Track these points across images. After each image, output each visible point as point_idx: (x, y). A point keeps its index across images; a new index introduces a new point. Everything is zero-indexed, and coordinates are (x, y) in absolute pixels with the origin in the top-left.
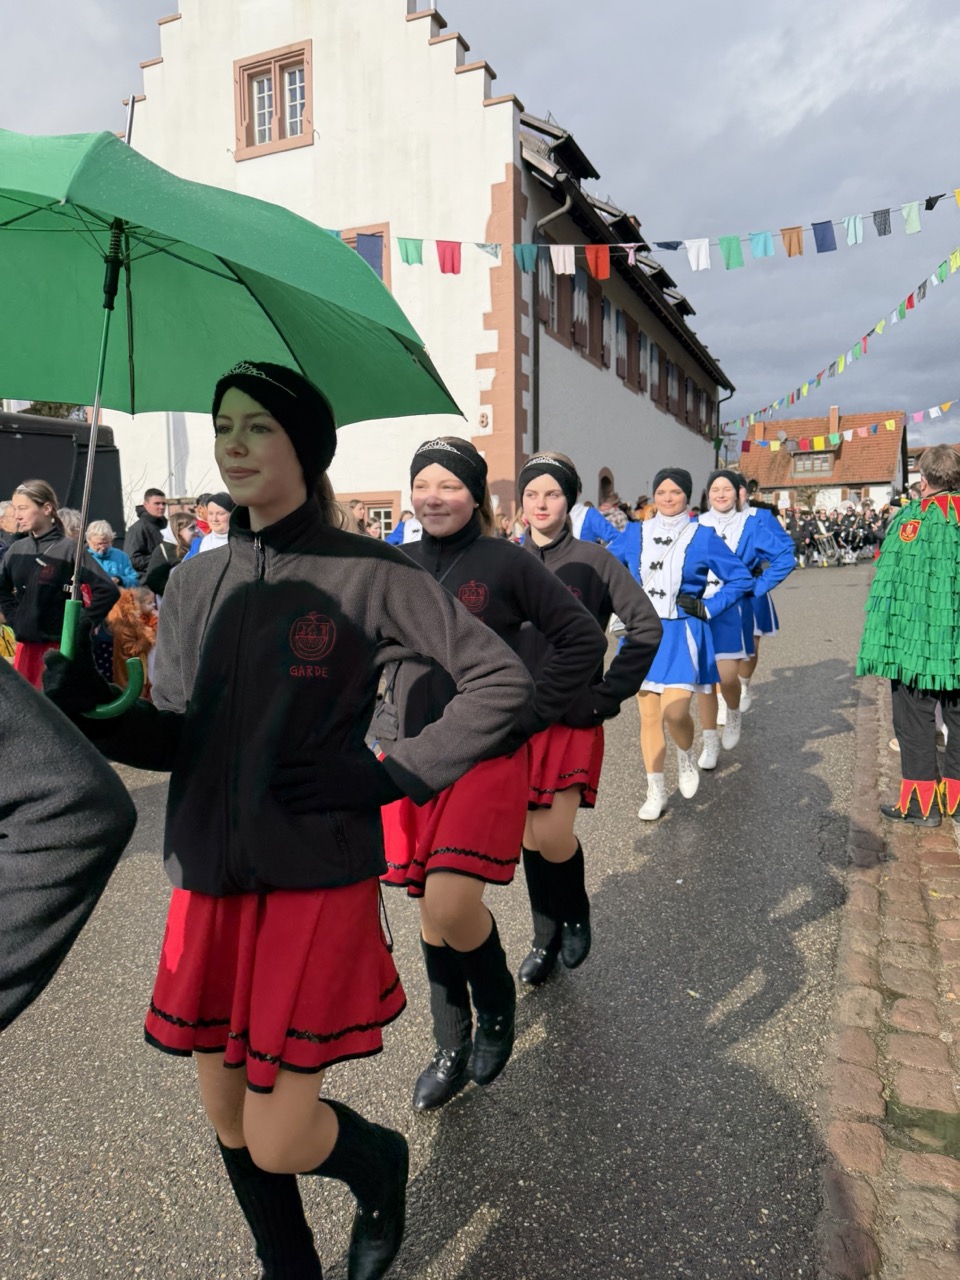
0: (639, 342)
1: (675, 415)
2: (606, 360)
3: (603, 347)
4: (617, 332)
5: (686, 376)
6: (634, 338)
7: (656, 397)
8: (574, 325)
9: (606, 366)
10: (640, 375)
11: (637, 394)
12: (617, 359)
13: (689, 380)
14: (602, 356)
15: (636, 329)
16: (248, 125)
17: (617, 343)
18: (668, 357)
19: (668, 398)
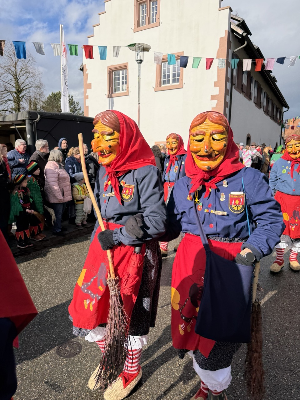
0: (261, 91)
1: (270, 116)
2: (251, 98)
3: (250, 93)
4: (255, 88)
5: (274, 103)
6: (260, 90)
7: (265, 110)
8: (242, 85)
9: (251, 99)
10: (260, 103)
11: (259, 109)
12: (254, 97)
13: (275, 105)
14: (250, 96)
15: (260, 87)
16: (138, 20)
17: (254, 92)
18: (269, 97)
19: (268, 110)
